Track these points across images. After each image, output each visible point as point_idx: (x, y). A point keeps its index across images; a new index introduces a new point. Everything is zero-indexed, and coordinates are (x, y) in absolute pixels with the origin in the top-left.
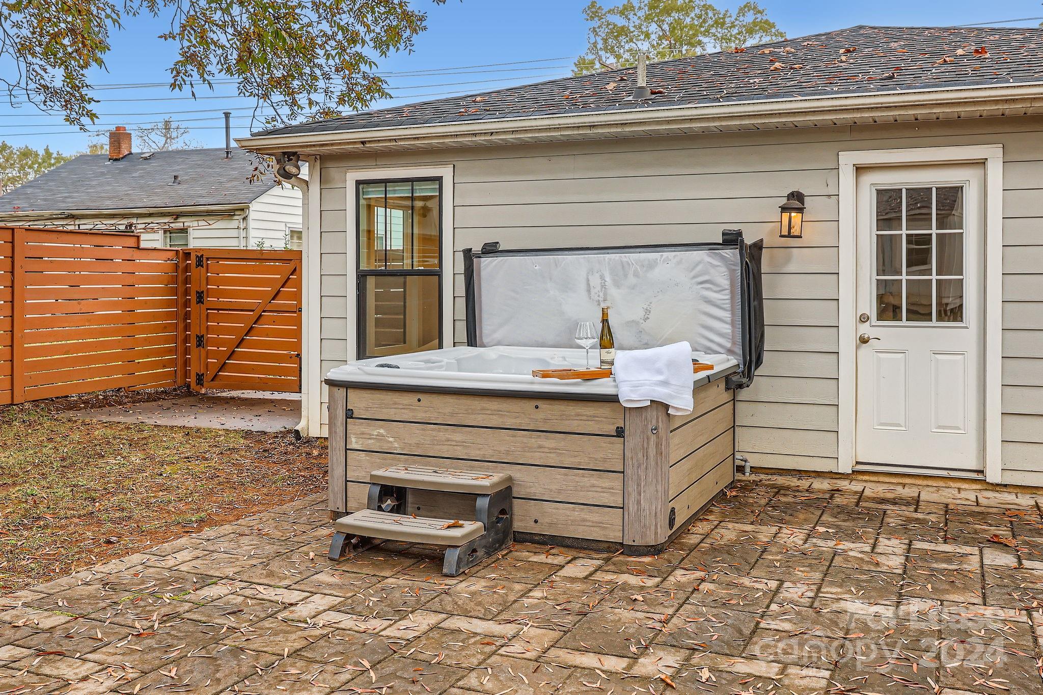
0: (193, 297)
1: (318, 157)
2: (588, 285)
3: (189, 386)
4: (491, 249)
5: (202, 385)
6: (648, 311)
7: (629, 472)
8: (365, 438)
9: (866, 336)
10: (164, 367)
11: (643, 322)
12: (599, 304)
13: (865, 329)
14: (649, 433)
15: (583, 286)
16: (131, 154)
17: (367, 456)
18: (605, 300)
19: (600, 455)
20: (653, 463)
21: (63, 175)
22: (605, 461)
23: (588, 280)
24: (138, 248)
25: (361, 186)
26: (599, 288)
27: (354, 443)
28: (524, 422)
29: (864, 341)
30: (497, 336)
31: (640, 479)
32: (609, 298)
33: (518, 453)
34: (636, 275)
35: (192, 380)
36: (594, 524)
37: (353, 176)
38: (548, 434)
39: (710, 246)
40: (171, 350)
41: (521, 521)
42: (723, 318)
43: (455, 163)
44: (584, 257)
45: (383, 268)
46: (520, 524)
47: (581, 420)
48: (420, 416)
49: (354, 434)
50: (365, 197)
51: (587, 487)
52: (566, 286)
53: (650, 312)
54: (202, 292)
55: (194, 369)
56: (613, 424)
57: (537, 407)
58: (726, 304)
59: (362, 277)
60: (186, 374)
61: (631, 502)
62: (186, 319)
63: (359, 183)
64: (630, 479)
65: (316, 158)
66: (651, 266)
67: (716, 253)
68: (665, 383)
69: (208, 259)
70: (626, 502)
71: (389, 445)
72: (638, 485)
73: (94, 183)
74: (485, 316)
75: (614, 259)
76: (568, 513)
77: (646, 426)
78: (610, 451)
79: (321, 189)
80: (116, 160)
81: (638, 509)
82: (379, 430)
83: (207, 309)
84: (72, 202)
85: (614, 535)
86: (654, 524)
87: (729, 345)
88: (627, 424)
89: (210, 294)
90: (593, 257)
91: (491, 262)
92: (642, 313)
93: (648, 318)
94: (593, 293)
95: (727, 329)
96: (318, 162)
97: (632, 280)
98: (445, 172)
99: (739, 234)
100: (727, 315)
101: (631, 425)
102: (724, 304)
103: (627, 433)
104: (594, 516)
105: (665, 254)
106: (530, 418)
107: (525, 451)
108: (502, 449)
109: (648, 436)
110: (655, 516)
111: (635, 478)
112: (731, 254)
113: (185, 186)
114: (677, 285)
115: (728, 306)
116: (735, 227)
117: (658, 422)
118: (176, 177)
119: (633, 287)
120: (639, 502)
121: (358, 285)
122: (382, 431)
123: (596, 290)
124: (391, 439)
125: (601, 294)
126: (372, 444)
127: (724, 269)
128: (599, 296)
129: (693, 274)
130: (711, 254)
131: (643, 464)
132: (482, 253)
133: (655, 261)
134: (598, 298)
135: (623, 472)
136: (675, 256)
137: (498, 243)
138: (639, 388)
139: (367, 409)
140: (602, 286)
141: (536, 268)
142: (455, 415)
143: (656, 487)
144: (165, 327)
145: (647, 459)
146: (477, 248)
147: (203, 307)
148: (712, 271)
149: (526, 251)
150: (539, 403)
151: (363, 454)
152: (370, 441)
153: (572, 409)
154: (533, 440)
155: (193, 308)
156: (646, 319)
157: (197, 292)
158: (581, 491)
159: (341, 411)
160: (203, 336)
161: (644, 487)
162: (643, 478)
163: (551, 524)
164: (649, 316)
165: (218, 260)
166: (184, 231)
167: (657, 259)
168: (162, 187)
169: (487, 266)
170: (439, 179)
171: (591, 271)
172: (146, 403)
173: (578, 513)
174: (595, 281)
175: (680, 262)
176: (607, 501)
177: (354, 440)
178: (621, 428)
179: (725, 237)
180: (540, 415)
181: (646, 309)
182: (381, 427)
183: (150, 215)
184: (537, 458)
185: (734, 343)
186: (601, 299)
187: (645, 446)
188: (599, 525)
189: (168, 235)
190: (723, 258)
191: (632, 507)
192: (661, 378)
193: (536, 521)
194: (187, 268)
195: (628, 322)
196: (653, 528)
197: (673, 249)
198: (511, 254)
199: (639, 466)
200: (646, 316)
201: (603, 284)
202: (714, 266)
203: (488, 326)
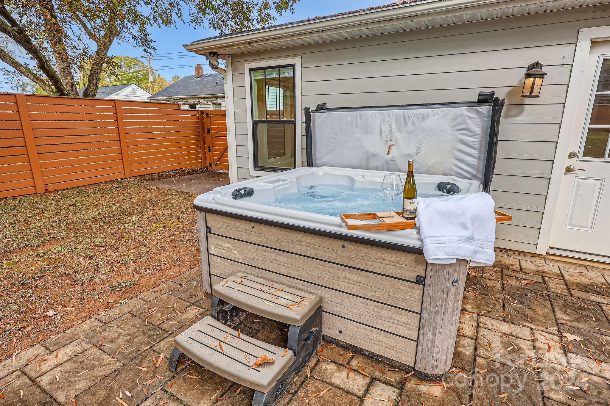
0: (206, 131)
1: (230, 56)
2: (381, 130)
3: (207, 168)
4: (321, 108)
5: (212, 167)
6: (419, 148)
7: (425, 315)
8: (219, 248)
9: (572, 167)
10: (196, 160)
11: (416, 155)
12: (387, 143)
13: (572, 163)
14: (450, 285)
15: (377, 130)
16: (203, 75)
17: (221, 260)
18: (391, 140)
19: (399, 295)
20: (450, 310)
21: (180, 83)
22: (403, 301)
23: (381, 128)
24: (179, 109)
25: (252, 72)
26: (387, 132)
27: (213, 250)
28: (332, 256)
29: (569, 170)
30: (324, 160)
31: (437, 324)
32: (393, 139)
33: (326, 279)
34: (413, 124)
35: (208, 165)
36: (390, 347)
37: (248, 66)
38: (353, 269)
39: (469, 104)
40: (199, 153)
41: (329, 328)
42: (473, 154)
43: (302, 55)
44: (379, 113)
45: (265, 119)
46: (327, 330)
47: (383, 263)
48: (254, 239)
49: (213, 244)
50: (255, 78)
51: (385, 318)
52: (367, 131)
53: (420, 149)
54: (209, 129)
55: (208, 161)
56: (414, 272)
57: (343, 246)
58: (477, 145)
59: (255, 124)
60: (206, 162)
61: (425, 340)
62: (204, 140)
63: (251, 70)
64: (427, 321)
65: (229, 56)
66: (424, 118)
67: (474, 109)
68: (470, 239)
69: (210, 114)
70: (421, 337)
71: (235, 256)
72: (434, 327)
73: (190, 86)
74: (317, 147)
75: (399, 114)
76: (367, 333)
77: (448, 279)
78: (408, 294)
79: (233, 74)
80: (198, 77)
81: (432, 347)
82: (227, 244)
83: (212, 136)
84: (182, 93)
85: (407, 360)
86: (445, 358)
87: (474, 172)
88: (428, 274)
89: (212, 130)
90: (385, 112)
91: (321, 116)
92: (415, 149)
93: (419, 153)
94: (383, 135)
95: (473, 161)
96: (230, 58)
97: (410, 127)
98: (297, 61)
99: (492, 94)
100: (475, 152)
101: (432, 277)
102: (475, 145)
103: (427, 283)
104: (391, 341)
105: (435, 110)
106: (337, 254)
107: (332, 279)
108: (315, 274)
109: (448, 288)
110: (447, 352)
111: (432, 321)
112: (485, 109)
113: (220, 86)
114: (441, 131)
115: (478, 146)
116: (490, 90)
117: (459, 275)
118: (217, 83)
119: (410, 133)
120: (433, 341)
121: (253, 128)
122: (229, 245)
123: (386, 134)
124: (236, 252)
125: (389, 137)
126: (223, 253)
127: (478, 120)
128: (387, 138)
129: (455, 123)
130: (470, 110)
131: (441, 311)
132: (317, 110)
133: (428, 115)
134: (387, 139)
135: (420, 314)
136: (442, 111)
137: (326, 104)
138: (445, 245)
139: (219, 228)
140: (390, 131)
141: (348, 119)
142: (279, 242)
143: (450, 329)
144: (195, 144)
145: (445, 307)
146: (313, 107)
147: (210, 135)
148: (469, 121)
149: (343, 109)
150: (347, 244)
151: (219, 259)
152: (223, 251)
153: (375, 253)
154: (340, 272)
155: (206, 135)
156: (417, 153)
157: (207, 129)
158: (380, 319)
159: (203, 227)
160: (210, 147)
161: (439, 330)
162: (439, 322)
163: (352, 338)
164: (419, 151)
165: (217, 115)
166: (220, 104)
167: (429, 113)
168: (212, 87)
169: (318, 118)
170: (293, 66)
171: (383, 121)
172: (186, 176)
173: (375, 335)
174: (385, 128)
175: (445, 116)
176: (402, 332)
177: (212, 248)
178: (422, 277)
179: (480, 97)
180: (345, 253)
181: (418, 147)
182: (229, 242)
183: (207, 98)
184: (342, 286)
185: (478, 171)
186: (388, 139)
187: (445, 296)
188: (394, 348)
189: (214, 105)
190: (478, 112)
191: (425, 342)
192: (467, 234)
193: (340, 332)
194: (203, 119)
195: (405, 155)
196: (443, 361)
197: (441, 106)
198: (333, 110)
199: (437, 312)
200: (418, 151)
201: (390, 130)
202: (470, 118)
203: (319, 154)
